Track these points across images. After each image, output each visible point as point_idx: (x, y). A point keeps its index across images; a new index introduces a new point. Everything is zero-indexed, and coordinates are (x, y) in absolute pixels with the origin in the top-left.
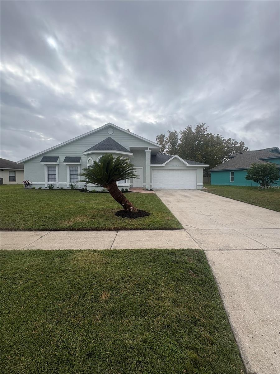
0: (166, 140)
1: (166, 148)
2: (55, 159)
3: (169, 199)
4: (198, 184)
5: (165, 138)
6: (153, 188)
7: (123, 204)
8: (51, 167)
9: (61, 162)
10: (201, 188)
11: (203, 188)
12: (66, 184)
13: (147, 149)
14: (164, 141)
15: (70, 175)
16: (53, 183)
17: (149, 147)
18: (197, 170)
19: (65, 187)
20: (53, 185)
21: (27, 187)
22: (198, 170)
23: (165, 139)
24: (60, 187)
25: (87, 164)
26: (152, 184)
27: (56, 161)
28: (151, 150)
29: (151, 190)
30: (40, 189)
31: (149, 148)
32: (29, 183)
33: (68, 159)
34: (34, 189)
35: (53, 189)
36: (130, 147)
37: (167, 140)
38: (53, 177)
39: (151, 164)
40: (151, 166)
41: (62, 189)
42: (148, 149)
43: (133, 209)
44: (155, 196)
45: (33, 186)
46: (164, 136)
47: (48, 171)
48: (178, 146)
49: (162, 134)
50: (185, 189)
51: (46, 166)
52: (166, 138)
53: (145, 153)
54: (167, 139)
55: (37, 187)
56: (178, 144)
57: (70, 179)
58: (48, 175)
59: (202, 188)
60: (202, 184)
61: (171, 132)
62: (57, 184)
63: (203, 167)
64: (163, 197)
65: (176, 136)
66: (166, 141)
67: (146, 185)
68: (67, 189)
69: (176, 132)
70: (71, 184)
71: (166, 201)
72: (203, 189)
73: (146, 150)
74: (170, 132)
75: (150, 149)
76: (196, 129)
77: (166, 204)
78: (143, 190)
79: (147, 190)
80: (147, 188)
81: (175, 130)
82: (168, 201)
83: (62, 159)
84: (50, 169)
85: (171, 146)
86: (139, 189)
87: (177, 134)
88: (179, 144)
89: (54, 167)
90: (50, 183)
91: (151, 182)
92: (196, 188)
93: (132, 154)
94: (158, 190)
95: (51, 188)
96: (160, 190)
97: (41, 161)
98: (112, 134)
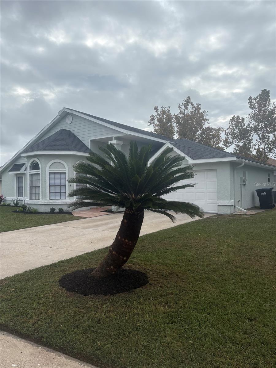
4: (220, 202)
10: (227, 211)
17: (114, 136)
18: (216, 169)
32: (3, 198)
36: (91, 140)
47: (17, 182)
60: (229, 203)
89: (21, 177)
98: (70, 123)
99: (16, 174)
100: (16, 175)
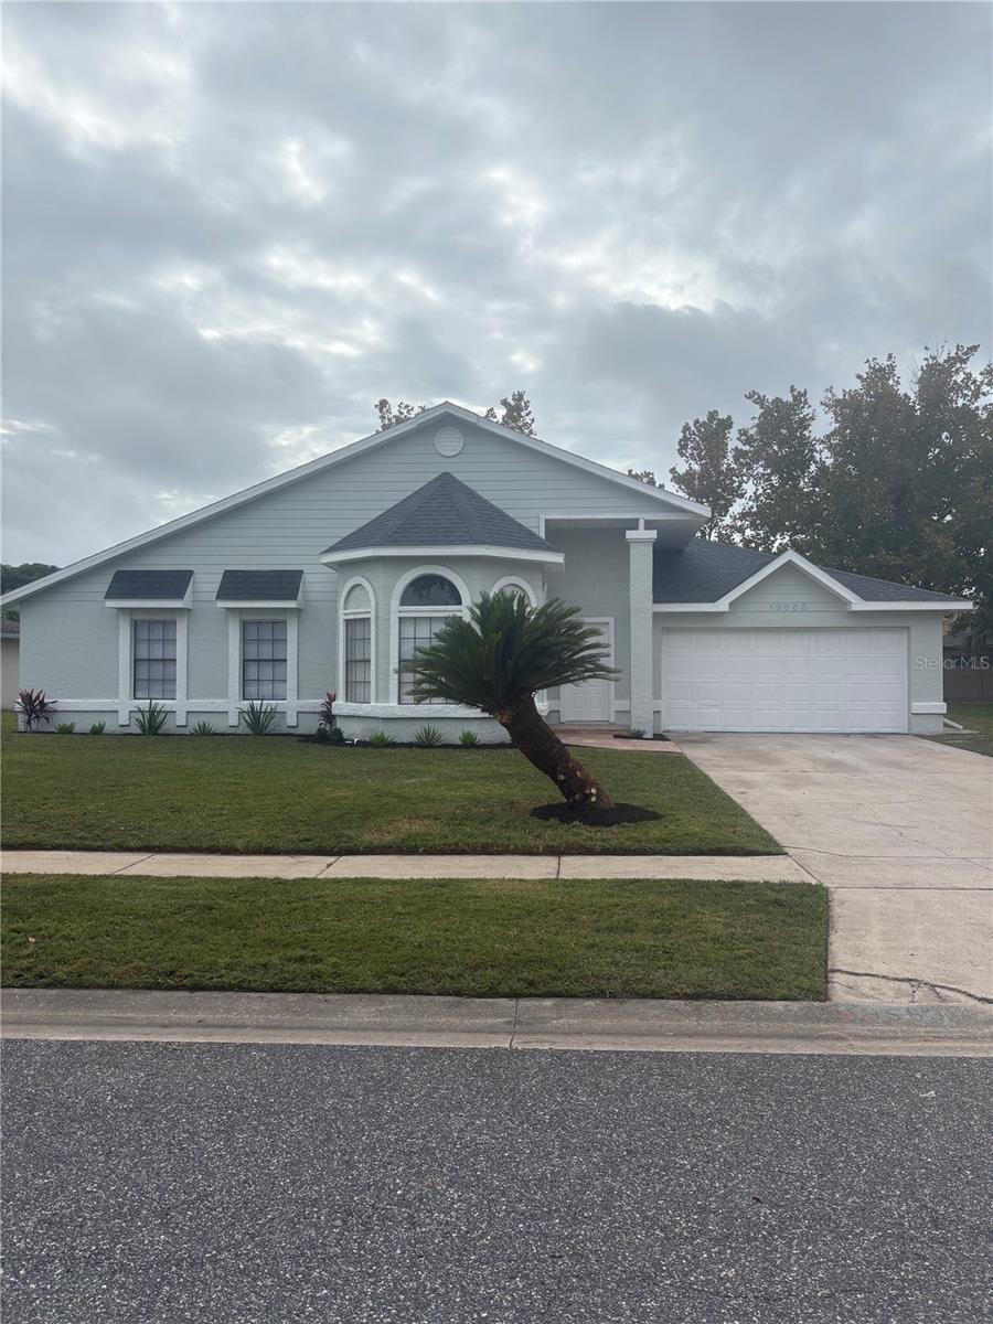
0: (740, 446)
1: (742, 496)
2: (176, 583)
3: (747, 776)
4: (919, 706)
5: (733, 434)
6: (667, 724)
7: (562, 777)
8: (150, 623)
9: (204, 597)
10: (937, 727)
11: (946, 725)
12: (227, 707)
13: (633, 525)
14: (730, 456)
15: (245, 662)
16: (161, 703)
17: (643, 517)
18: (908, 628)
19: (218, 725)
20: (162, 716)
21: (34, 725)
22: (912, 630)
23: (733, 441)
24: (194, 724)
25: (341, 612)
26: (662, 705)
27: (180, 595)
28: (653, 534)
29: (659, 737)
30: (97, 731)
31: (646, 522)
32: (45, 701)
33: (236, 584)
34: (67, 731)
35: (160, 732)
36: (546, 520)
37: (747, 448)
38: (158, 670)
39: (654, 602)
40: (656, 615)
41: (204, 733)
42: (642, 523)
43: (598, 795)
44: (681, 761)
45: (67, 720)
46: (727, 424)
47: (136, 641)
48: (815, 482)
49: (712, 415)
50: (847, 735)
51: (128, 618)
52: (743, 432)
53: (625, 546)
54: (749, 441)
55: (83, 725)
56: (813, 468)
57: (245, 681)
58: (135, 661)
59: (941, 729)
60: (942, 707)
61: (770, 398)
62: (182, 707)
63: (948, 614)
64: (719, 766)
65: (804, 424)
66: (739, 454)
67: (629, 712)
68: (231, 731)
69: (800, 398)
70: (252, 707)
71: (732, 782)
72: (951, 731)
73: (630, 534)
74: (760, 401)
75: (649, 525)
76: (920, 381)
77: (733, 793)
78: (616, 737)
79: (638, 736)
80: (635, 727)
81: (792, 389)
82: (744, 783)
83: (206, 582)
84: (144, 635)
85: (775, 480)
86: (597, 730)
87: (806, 411)
88: (823, 468)
89: (167, 621)
90: (144, 704)
91: (657, 694)
92: (909, 728)
93: (558, 558)
94: (697, 738)
95: (152, 725)
96: (705, 738)
97: (110, 595)
98: (455, 453)
99: (131, 611)
100: (131, 615)
